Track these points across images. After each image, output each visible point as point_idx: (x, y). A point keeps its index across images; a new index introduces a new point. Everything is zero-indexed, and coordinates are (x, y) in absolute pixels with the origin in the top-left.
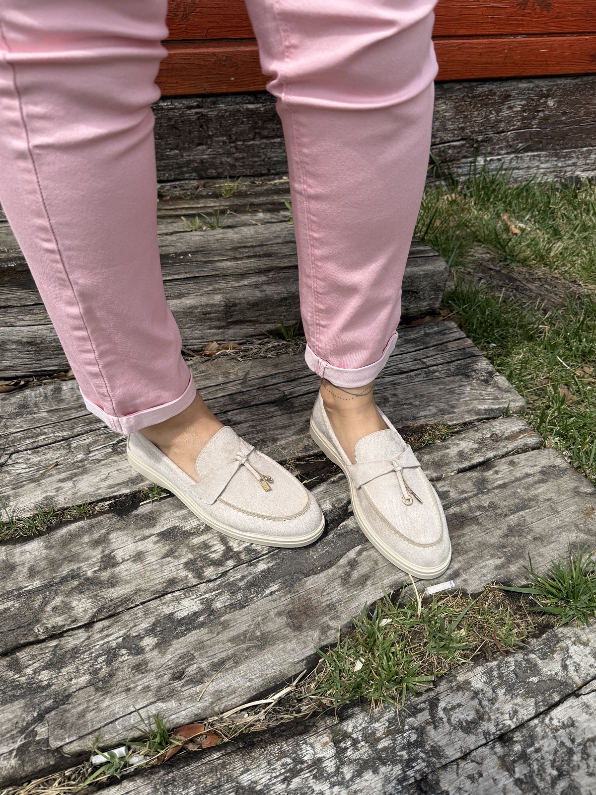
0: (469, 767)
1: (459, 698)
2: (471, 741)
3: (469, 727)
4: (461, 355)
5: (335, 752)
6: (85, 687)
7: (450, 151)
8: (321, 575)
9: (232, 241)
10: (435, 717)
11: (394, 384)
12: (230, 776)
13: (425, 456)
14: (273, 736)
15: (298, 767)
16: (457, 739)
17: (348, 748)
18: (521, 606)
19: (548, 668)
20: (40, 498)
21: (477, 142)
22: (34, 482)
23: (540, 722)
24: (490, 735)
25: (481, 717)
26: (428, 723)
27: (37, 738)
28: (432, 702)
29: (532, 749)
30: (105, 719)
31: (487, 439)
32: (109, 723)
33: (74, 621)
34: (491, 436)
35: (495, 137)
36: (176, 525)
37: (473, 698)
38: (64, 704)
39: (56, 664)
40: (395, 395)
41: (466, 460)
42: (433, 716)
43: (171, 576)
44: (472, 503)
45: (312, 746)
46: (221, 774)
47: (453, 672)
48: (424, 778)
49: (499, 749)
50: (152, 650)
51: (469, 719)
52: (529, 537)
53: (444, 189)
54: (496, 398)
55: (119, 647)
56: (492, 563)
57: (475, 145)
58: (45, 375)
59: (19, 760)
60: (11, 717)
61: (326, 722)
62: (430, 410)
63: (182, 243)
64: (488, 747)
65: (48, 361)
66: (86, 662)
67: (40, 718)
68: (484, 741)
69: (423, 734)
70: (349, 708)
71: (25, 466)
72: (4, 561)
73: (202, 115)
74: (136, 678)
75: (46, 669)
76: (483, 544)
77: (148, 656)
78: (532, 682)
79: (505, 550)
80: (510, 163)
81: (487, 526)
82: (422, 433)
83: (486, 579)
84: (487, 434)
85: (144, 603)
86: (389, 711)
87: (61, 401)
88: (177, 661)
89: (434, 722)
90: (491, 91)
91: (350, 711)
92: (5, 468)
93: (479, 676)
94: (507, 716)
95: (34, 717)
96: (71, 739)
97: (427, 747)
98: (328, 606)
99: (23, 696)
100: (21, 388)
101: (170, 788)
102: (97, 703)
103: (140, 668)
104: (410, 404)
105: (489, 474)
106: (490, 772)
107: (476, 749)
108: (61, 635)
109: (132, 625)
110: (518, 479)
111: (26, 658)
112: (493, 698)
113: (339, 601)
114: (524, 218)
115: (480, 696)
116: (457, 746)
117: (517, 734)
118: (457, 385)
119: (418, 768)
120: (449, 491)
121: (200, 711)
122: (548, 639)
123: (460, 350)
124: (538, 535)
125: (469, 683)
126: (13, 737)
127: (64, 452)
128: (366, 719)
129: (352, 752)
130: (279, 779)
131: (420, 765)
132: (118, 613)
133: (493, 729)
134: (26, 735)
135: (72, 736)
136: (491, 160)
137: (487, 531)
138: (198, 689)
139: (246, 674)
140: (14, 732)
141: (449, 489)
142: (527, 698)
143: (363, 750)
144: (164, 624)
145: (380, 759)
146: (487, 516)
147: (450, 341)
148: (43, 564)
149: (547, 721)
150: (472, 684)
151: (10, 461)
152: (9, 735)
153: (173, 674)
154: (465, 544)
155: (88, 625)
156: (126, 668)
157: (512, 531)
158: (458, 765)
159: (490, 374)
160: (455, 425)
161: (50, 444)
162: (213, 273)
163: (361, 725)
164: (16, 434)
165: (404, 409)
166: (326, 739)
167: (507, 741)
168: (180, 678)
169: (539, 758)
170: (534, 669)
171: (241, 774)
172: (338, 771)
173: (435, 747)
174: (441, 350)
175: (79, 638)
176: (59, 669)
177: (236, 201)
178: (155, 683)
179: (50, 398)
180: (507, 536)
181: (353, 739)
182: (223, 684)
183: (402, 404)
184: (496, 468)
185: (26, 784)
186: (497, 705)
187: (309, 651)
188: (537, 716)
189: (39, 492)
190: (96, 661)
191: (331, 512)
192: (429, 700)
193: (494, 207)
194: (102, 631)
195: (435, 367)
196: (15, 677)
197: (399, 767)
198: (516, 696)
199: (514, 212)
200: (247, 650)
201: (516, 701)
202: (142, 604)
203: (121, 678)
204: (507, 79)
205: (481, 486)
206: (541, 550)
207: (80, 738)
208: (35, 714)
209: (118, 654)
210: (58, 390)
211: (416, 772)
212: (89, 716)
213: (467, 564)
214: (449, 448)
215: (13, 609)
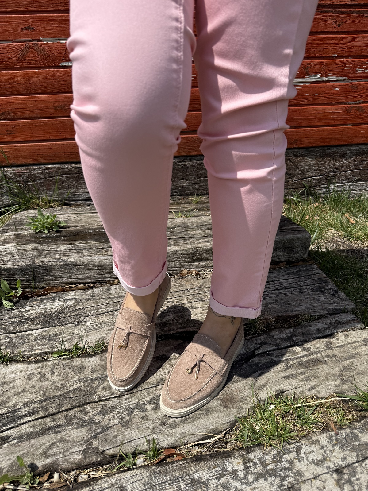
0: (318, 483)
1: (313, 448)
2: (319, 470)
3: (318, 463)
4: (319, 281)
5: (244, 467)
6: (117, 424)
7: (314, 181)
8: (239, 383)
9: (197, 222)
10: (299, 456)
11: (281, 294)
12: (188, 473)
13: (298, 330)
14: (212, 457)
15: (224, 473)
16: (311, 468)
17: (251, 467)
18: (350, 407)
19: (365, 438)
20: (98, 337)
21: (329, 176)
22: (96, 330)
23: (359, 465)
24: (330, 469)
25: (325, 459)
26: (295, 458)
27: (93, 446)
28: (298, 449)
29: (355, 478)
30: (127, 440)
31: (333, 323)
32: (128, 442)
33: (113, 394)
34: (335, 321)
35: (339, 174)
36: (164, 354)
37: (321, 449)
38: (107, 431)
39: (104, 412)
40: (281, 299)
41: (321, 332)
42: (298, 456)
43: (161, 377)
44: (323, 354)
45: (231, 463)
46: (184, 472)
47: (310, 435)
48: (293, 486)
49: (335, 476)
50: (150, 410)
51: (319, 459)
52: (355, 372)
53: (311, 201)
54: (339, 303)
55: (134, 408)
56: (333, 383)
57: (328, 178)
58: (103, 283)
59: (83, 456)
60: (81, 435)
61: (239, 453)
62: (301, 308)
63: (172, 223)
64: (329, 474)
65: (106, 275)
66: (118, 413)
67: (95, 437)
68: (327, 471)
69: (292, 464)
70: (252, 448)
71: (92, 322)
72: (80, 365)
73: (185, 165)
74: (142, 423)
75: (98, 415)
76: (329, 374)
77: (149, 413)
78: (355, 445)
79: (341, 378)
80: (349, 187)
81: (331, 365)
82: (296, 318)
83: (329, 391)
84: (333, 320)
85: (147, 388)
86: (274, 451)
87: (110, 294)
88: (163, 417)
89: (298, 459)
90: (335, 151)
91: (253, 449)
92: (82, 323)
93: (324, 438)
94: (341, 460)
95: (92, 436)
96: (110, 447)
97: (294, 471)
98: (242, 398)
99: (87, 426)
100: (91, 288)
101: (158, 475)
102: (122, 432)
103: (144, 418)
104: (290, 304)
105: (333, 340)
106: (330, 487)
107: (322, 475)
108: (106, 400)
109: (141, 398)
110: (349, 344)
111: (89, 409)
112: (332, 450)
113: (248, 396)
114: (359, 215)
115: (325, 448)
116: (311, 472)
117: (346, 469)
118: (317, 296)
119: (289, 481)
120: (310, 348)
121: (174, 442)
122: (365, 424)
123: (319, 279)
124: (361, 372)
125: (319, 441)
126: (81, 444)
127: (111, 317)
128: (261, 453)
129: (253, 469)
130: (214, 477)
131: (290, 480)
132: (134, 392)
133: (332, 466)
134: (88, 444)
135: (110, 446)
136: (338, 186)
137: (331, 368)
138: (173, 431)
139: (198, 426)
140: (82, 442)
141: (311, 346)
142: (352, 452)
143: (259, 469)
144: (157, 399)
145: (268, 474)
146: (331, 360)
147: (313, 274)
148: (98, 368)
149: (364, 465)
150: (321, 442)
151: (85, 320)
152: (79, 443)
153: (161, 423)
154: (318, 373)
155: (119, 397)
156: (137, 418)
157: (345, 369)
158: (312, 481)
159: (336, 291)
160: (315, 315)
161: (104, 313)
162: (187, 236)
163: (258, 456)
164: (88, 308)
165: (287, 306)
166: (240, 460)
167: (340, 473)
168: (164, 425)
169: (359, 484)
170: (356, 438)
171: (194, 473)
172: (245, 477)
173: (299, 471)
174: (308, 279)
175: (115, 402)
176: (105, 415)
177: (199, 205)
178: (152, 426)
179: (105, 293)
180: (343, 371)
181: (254, 462)
182: (186, 429)
183: (286, 304)
184: (337, 338)
185: (85, 470)
186: (334, 454)
187: (232, 418)
188: (358, 462)
189: (98, 335)
190: (123, 413)
191: (245, 354)
192: (296, 447)
193: (340, 209)
194: (126, 399)
195: (304, 287)
196: (83, 417)
197: (279, 479)
198: (346, 451)
199: (352, 213)
200: (199, 415)
201: (345, 453)
202: (146, 389)
203: (135, 422)
204: (344, 146)
205: (329, 346)
206: (362, 379)
207: (114, 447)
208: (92, 435)
209: (134, 411)
210: (109, 289)
211: (288, 483)
212: (119, 437)
213: (319, 383)
214: (312, 326)
215: (83, 386)
